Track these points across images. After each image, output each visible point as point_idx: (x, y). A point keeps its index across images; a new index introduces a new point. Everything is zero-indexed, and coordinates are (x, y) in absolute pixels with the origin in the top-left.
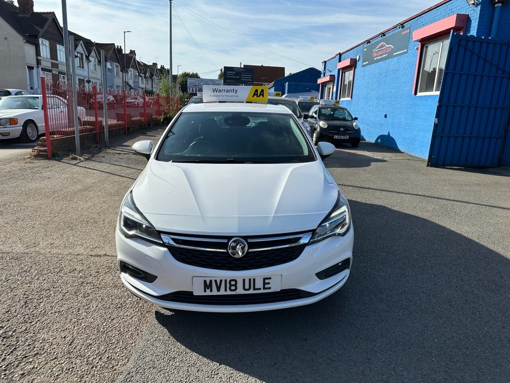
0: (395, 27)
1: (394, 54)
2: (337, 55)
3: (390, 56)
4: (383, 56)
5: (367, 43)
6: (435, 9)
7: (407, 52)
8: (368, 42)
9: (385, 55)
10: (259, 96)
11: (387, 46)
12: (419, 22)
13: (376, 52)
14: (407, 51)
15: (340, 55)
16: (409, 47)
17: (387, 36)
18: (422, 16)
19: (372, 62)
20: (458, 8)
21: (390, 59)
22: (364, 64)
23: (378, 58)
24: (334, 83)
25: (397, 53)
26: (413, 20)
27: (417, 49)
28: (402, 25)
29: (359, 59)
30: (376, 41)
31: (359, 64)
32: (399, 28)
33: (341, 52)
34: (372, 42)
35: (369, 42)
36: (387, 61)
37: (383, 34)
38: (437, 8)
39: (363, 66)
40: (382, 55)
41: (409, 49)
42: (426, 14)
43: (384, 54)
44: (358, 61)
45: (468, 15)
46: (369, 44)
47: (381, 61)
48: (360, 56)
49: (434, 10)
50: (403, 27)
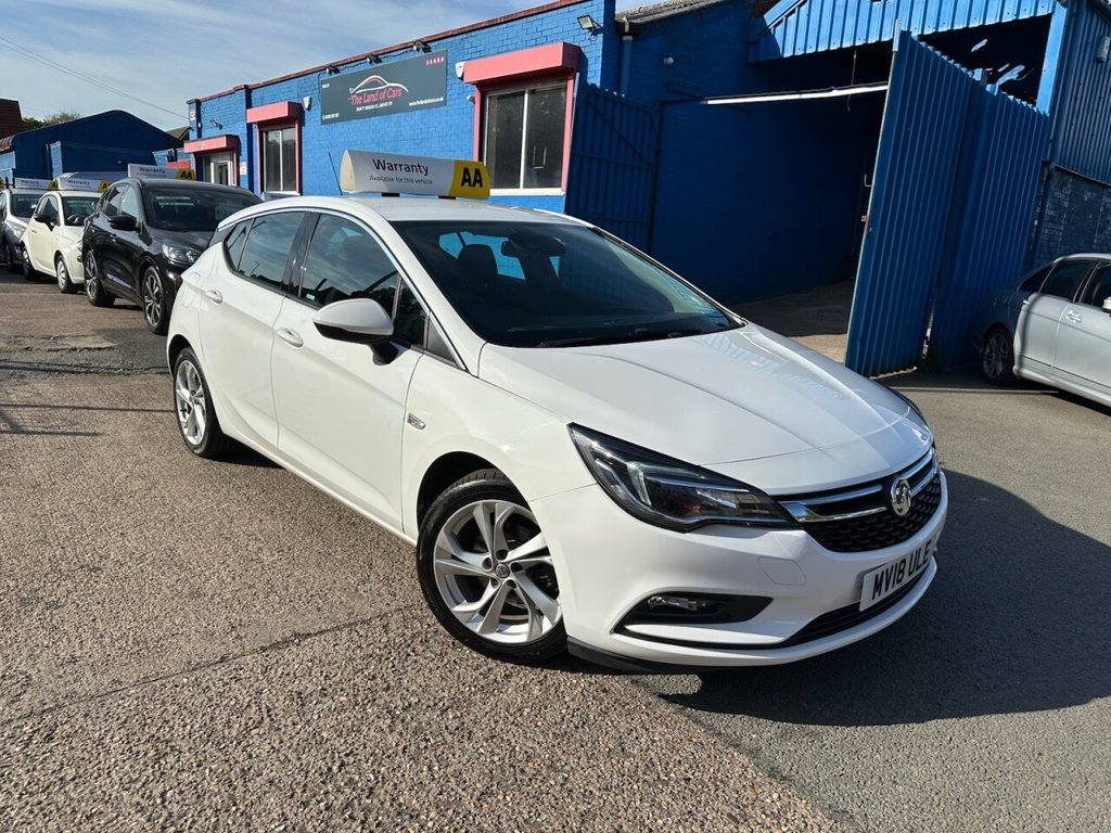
0: (407, 47)
1: (411, 104)
2: (237, 89)
3: (400, 106)
4: (382, 105)
5: (330, 72)
6: (505, 25)
7: (444, 103)
8: (334, 69)
9: (386, 104)
10: (474, 185)
11: (389, 84)
12: (467, 45)
13: (359, 95)
14: (445, 100)
15: (248, 90)
16: (450, 93)
17: (385, 62)
18: (473, 33)
19: (349, 114)
20: (555, 31)
21: (402, 114)
22: (328, 117)
23: (367, 108)
24: (239, 154)
25: (418, 103)
26: (453, 39)
27: (473, 100)
28: (425, 44)
29: (310, 106)
30: (356, 69)
31: (312, 119)
32: (418, 50)
33: (250, 83)
34: (346, 71)
35: (337, 71)
36: (394, 117)
37: (376, 58)
38: (509, 24)
39: (324, 122)
40: (378, 102)
41: (448, 98)
42: (482, 31)
43: (384, 101)
44: (309, 109)
45: (580, 48)
46: (334, 75)
47: (375, 115)
48: (311, 99)
49: (500, 27)
50: (427, 50)
